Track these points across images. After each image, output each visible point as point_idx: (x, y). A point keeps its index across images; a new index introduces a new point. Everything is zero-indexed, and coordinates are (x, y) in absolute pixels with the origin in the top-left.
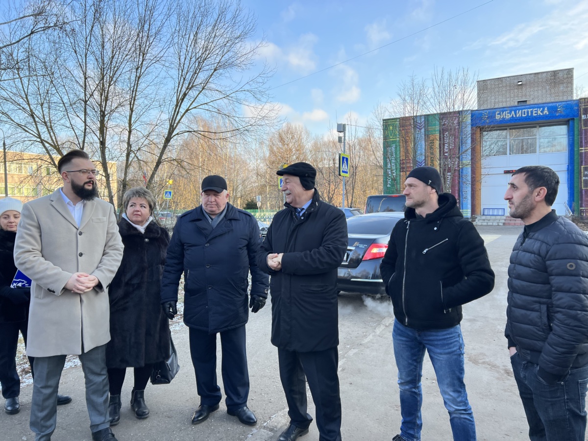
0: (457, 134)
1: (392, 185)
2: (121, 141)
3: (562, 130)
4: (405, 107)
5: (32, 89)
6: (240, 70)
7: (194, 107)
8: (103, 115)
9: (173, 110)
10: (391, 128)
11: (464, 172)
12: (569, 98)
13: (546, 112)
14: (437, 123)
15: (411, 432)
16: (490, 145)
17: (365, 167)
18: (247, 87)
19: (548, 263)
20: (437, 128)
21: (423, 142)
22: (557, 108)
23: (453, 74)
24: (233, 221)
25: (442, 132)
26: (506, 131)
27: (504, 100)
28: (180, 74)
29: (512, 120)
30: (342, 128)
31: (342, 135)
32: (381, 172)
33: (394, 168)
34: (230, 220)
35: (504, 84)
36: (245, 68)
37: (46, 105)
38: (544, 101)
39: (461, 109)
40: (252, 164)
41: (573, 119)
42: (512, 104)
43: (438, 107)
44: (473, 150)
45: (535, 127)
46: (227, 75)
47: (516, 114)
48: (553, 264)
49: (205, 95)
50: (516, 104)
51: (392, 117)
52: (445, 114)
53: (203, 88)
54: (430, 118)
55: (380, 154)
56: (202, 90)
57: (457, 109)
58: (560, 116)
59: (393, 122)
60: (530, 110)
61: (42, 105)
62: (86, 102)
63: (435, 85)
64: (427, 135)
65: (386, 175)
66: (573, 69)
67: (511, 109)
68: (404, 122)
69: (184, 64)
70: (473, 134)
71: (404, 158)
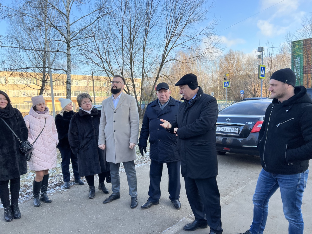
2: (139, 68)
4: (307, 32)
6: (199, 23)
7: (175, 46)
9: (164, 49)
10: (297, 46)
28: (167, 29)
30: (261, 50)
31: (261, 53)
36: (202, 21)
40: (210, 75)
46: (192, 26)
49: (180, 39)
51: (298, 40)
56: (179, 37)
59: (298, 43)
61: (105, 53)
68: (306, 42)
69: (169, 24)
71: (306, 65)
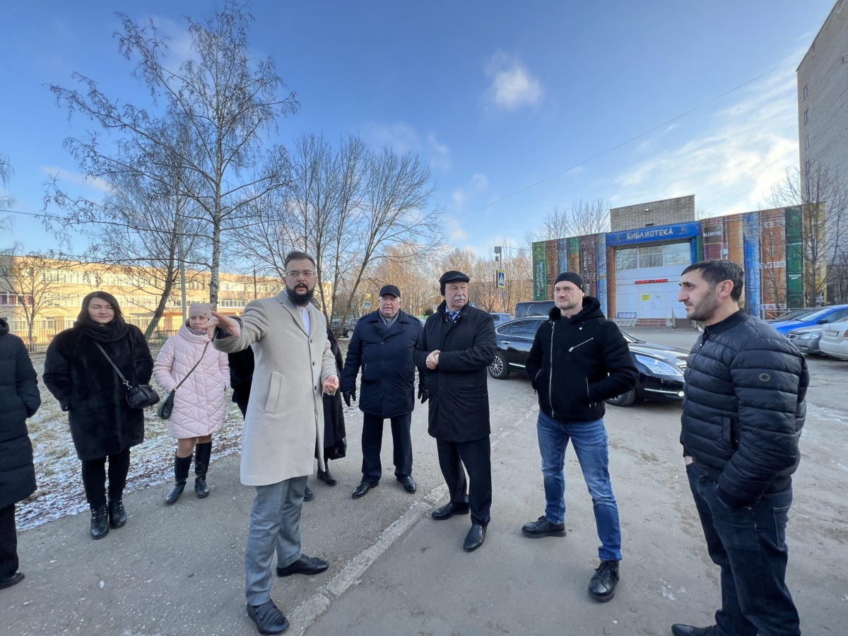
0: (594, 252)
1: (541, 295)
2: (331, 266)
3: (687, 246)
4: (550, 232)
5: (270, 231)
6: (417, 209)
7: (384, 238)
8: (319, 247)
9: (369, 242)
10: (539, 249)
11: (601, 282)
12: (691, 220)
13: (671, 232)
14: (577, 244)
15: (556, 515)
16: (623, 261)
17: (518, 281)
18: (424, 222)
19: (733, 371)
20: (577, 248)
21: (566, 260)
22: (681, 228)
23: (590, 205)
24: (404, 324)
25: (581, 251)
26: (635, 249)
27: (634, 223)
28: (374, 214)
29: (641, 239)
30: (498, 250)
31: (498, 255)
32: (532, 285)
33: (542, 281)
34: (402, 323)
35: (633, 211)
36: (422, 207)
37: (280, 242)
38: (669, 223)
39: (597, 233)
40: (430, 281)
41: (695, 237)
42: (641, 227)
43: (577, 231)
44: (608, 265)
45: (661, 245)
46: (409, 213)
47: (644, 235)
48: (739, 374)
49: (392, 229)
50: (644, 226)
51: (540, 241)
52: (583, 237)
53: (391, 224)
54: (571, 241)
55: (530, 271)
57: (593, 233)
58: (684, 235)
59: (540, 244)
60: (656, 231)
61: (278, 242)
62: (306, 238)
63: (575, 213)
64: (569, 254)
65: (536, 286)
66: (694, 195)
67: (640, 231)
68: (549, 244)
69: (376, 207)
70: (607, 252)
71: (550, 273)
